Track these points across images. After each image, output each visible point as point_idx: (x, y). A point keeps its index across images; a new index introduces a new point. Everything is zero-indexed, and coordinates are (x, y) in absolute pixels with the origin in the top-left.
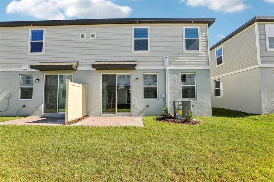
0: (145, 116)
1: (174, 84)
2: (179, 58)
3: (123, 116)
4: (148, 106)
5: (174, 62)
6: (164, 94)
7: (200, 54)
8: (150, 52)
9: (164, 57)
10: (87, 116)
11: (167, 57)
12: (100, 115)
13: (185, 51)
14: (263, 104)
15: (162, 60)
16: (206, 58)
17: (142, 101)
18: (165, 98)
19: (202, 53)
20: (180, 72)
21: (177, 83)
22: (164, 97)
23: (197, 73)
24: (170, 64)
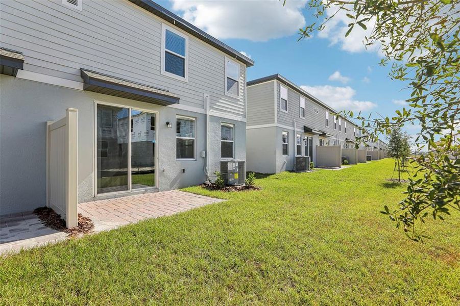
0: (180, 188)
2: (220, 101)
3: (143, 194)
4: (184, 171)
6: (204, 152)
11: (209, 96)
14: (277, 164)
17: (175, 163)
18: (205, 159)
20: (221, 121)
22: (204, 156)
23: (236, 125)
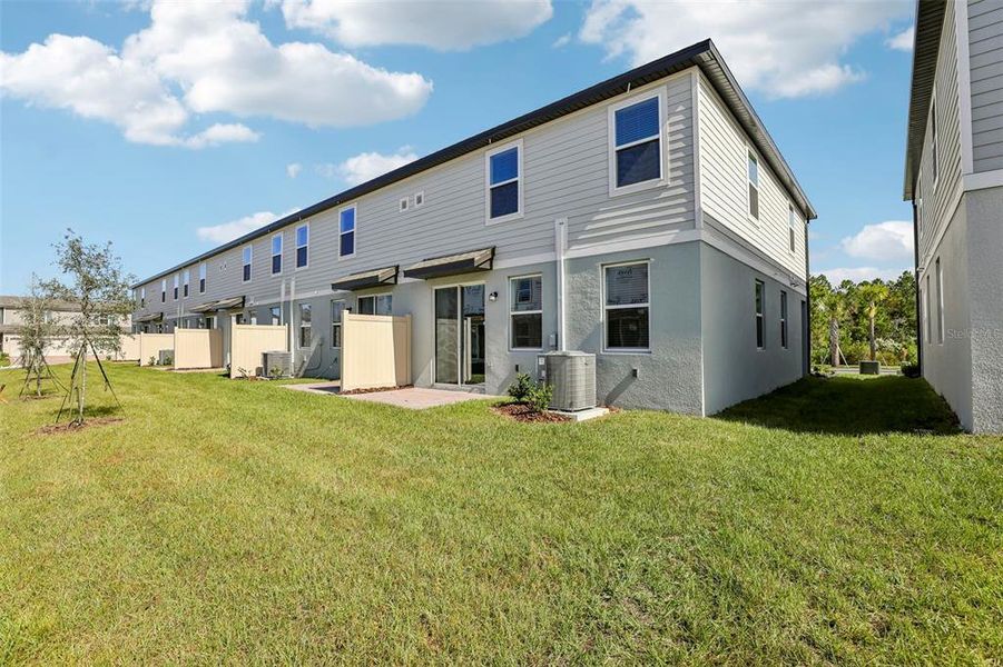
1: (582, 303)
5: (583, 232)
7: (665, 188)
8: (522, 216)
9: (557, 222)
10: (411, 385)
12: (432, 387)
13: (615, 191)
15: (549, 234)
16: (684, 200)
19: (670, 184)
21: (591, 299)
24: (572, 242)
